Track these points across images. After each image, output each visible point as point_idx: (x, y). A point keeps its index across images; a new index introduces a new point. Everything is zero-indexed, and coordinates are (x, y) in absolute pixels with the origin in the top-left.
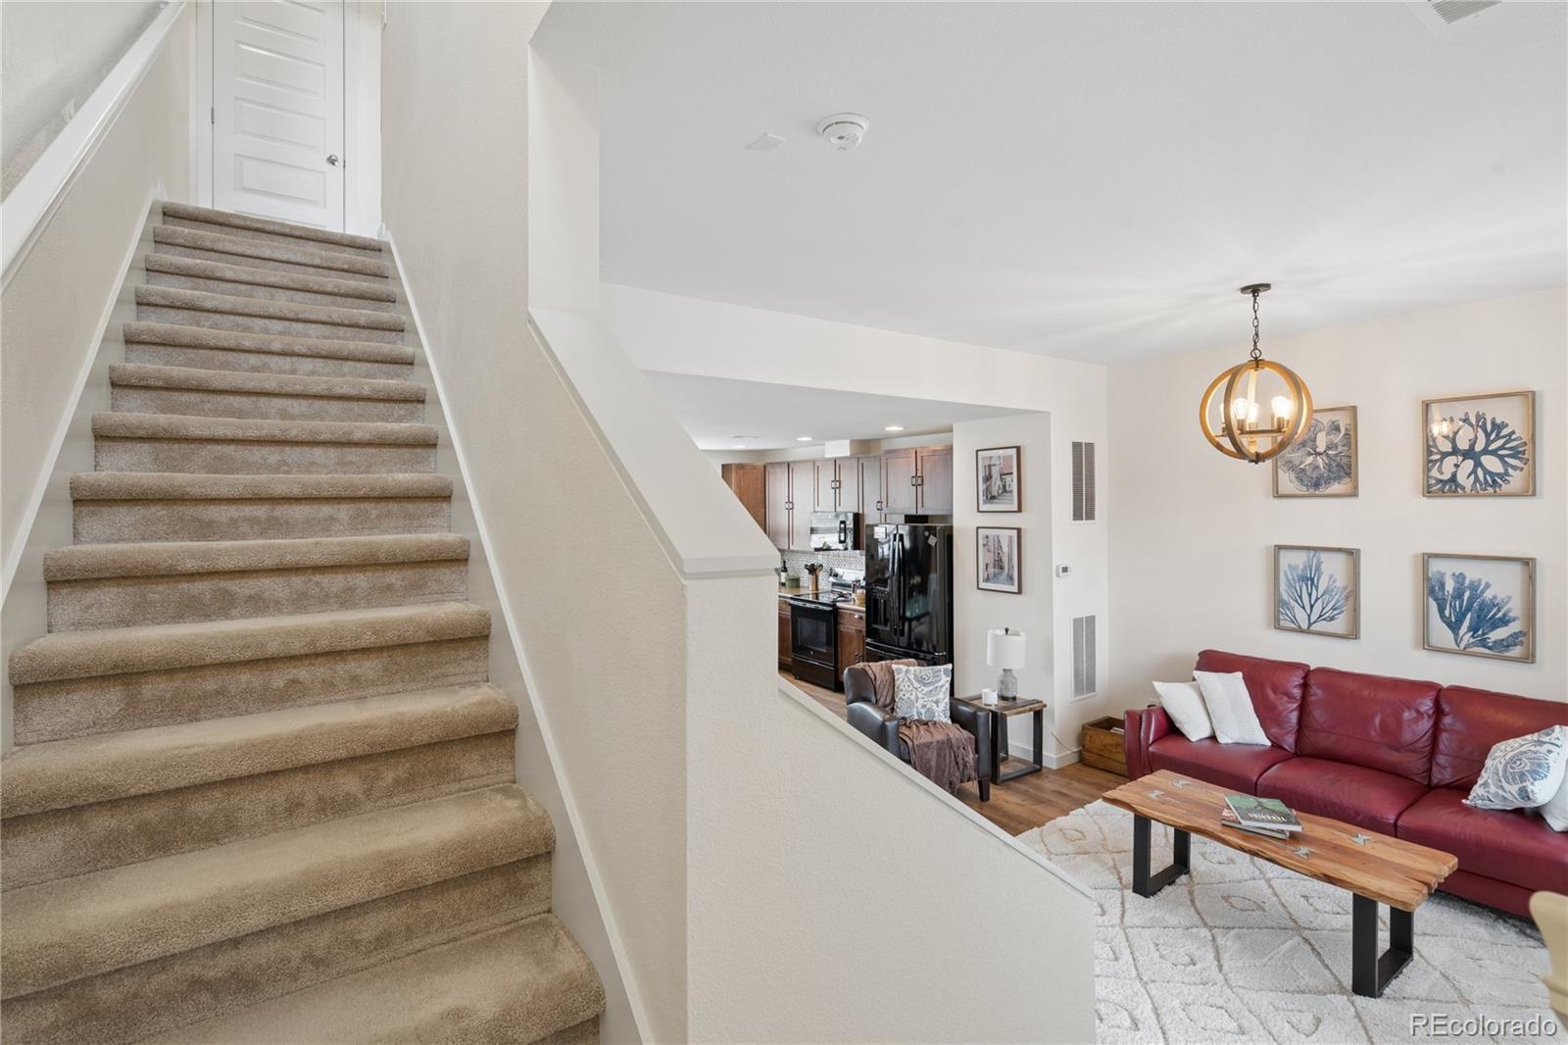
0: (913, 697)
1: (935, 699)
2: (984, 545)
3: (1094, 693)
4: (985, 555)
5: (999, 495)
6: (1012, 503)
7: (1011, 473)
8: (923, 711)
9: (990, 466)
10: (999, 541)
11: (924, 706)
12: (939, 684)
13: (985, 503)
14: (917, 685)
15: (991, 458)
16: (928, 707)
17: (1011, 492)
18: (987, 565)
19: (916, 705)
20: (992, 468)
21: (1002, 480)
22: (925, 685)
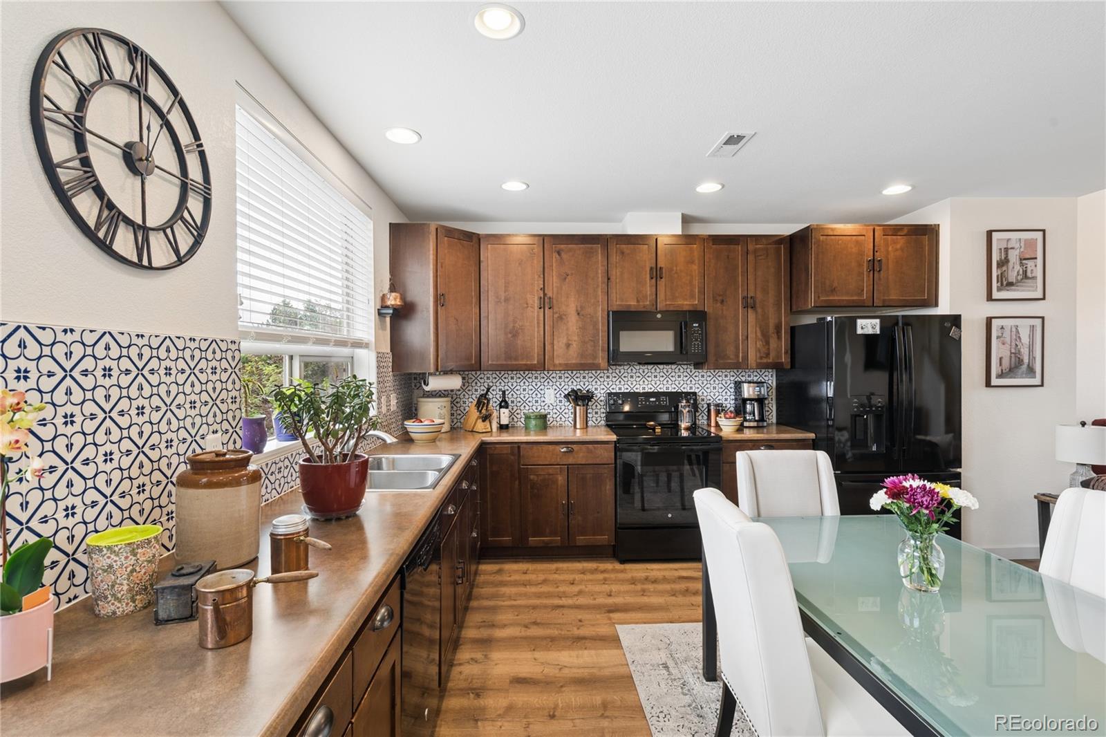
2: (998, 337)
4: (998, 348)
5: (1018, 281)
6: (1036, 290)
7: (1036, 258)
9: (1006, 249)
10: (1018, 332)
13: (999, 290)
15: (1008, 240)
17: (1034, 278)
18: (1001, 359)
20: (1010, 251)
21: (1022, 264)
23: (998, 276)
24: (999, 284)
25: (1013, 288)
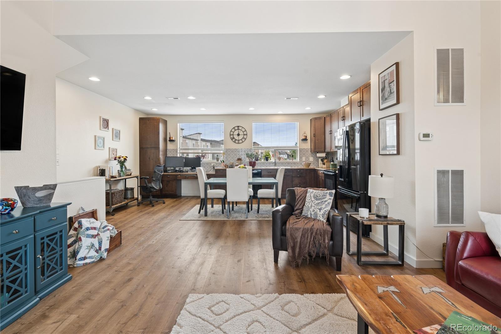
0: (310, 206)
1: (320, 207)
3: (462, 225)
5: (388, 97)
6: (394, 100)
7: (394, 81)
8: (313, 213)
11: (314, 211)
12: (324, 200)
13: (382, 104)
14: (313, 199)
15: (385, 76)
16: (315, 211)
17: (394, 92)
19: (310, 210)
20: (385, 82)
21: (389, 87)
22: (317, 200)
23: (382, 97)
24: (382, 101)
25: (387, 101)
